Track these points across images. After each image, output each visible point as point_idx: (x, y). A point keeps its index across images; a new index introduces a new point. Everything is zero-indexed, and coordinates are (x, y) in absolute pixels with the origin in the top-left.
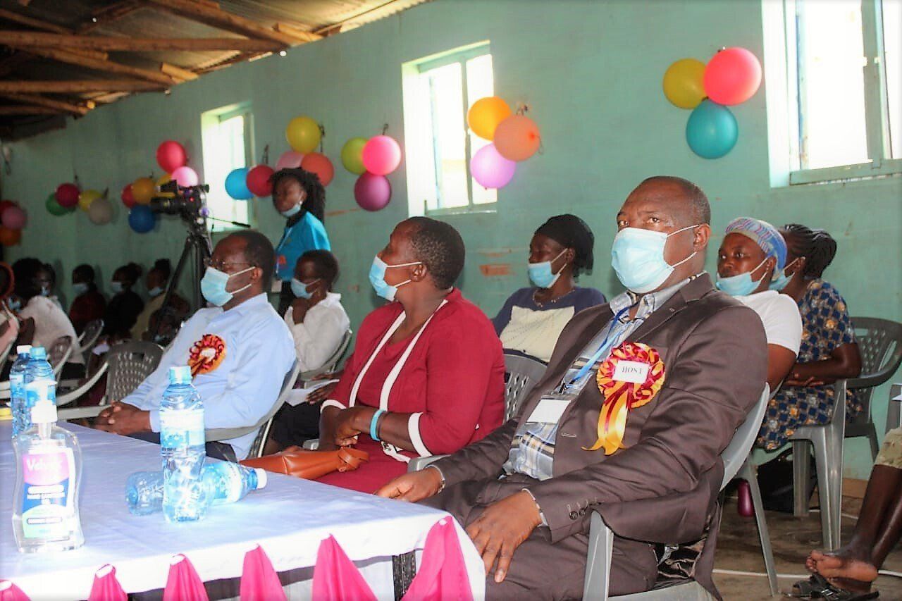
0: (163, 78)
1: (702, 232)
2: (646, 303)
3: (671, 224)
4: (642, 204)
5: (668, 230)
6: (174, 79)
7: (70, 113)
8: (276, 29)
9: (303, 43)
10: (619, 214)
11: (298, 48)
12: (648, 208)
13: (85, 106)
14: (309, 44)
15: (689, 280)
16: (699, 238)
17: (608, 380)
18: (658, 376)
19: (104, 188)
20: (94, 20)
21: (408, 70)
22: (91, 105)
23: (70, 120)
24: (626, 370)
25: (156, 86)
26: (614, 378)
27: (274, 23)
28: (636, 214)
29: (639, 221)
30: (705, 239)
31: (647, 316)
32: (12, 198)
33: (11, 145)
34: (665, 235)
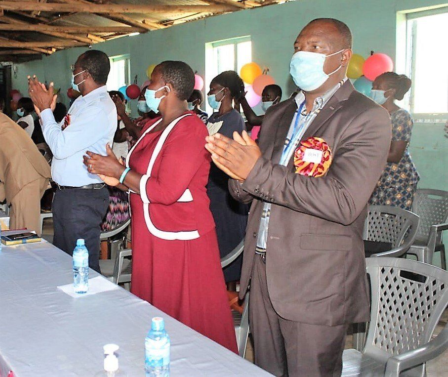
0: (88, 41)
1: (347, 53)
2: (317, 103)
3: (328, 49)
4: (310, 37)
5: (327, 52)
6: (93, 41)
7: (44, 53)
8: (144, 22)
9: (156, 29)
10: (295, 43)
11: (153, 31)
12: (312, 39)
13: (51, 50)
14: (159, 30)
15: (340, 84)
16: (344, 57)
17: (300, 161)
18: (327, 159)
19: (59, 88)
20: (59, 16)
21: (208, 46)
22: (54, 50)
23: (44, 56)
24: (310, 154)
25: (85, 44)
26: (303, 160)
27: (143, 20)
28: (306, 44)
29: (307, 47)
30: (348, 58)
31: (318, 111)
32: (17, 89)
33: (17, 65)
34: (324, 56)
